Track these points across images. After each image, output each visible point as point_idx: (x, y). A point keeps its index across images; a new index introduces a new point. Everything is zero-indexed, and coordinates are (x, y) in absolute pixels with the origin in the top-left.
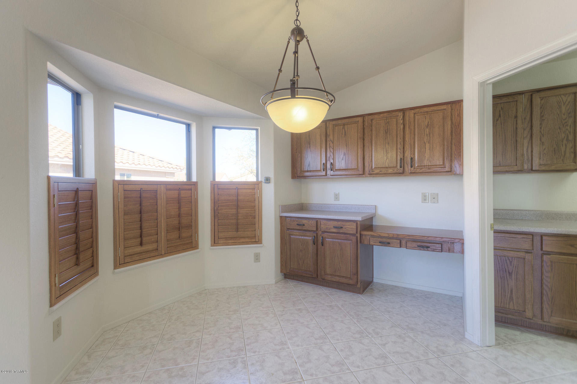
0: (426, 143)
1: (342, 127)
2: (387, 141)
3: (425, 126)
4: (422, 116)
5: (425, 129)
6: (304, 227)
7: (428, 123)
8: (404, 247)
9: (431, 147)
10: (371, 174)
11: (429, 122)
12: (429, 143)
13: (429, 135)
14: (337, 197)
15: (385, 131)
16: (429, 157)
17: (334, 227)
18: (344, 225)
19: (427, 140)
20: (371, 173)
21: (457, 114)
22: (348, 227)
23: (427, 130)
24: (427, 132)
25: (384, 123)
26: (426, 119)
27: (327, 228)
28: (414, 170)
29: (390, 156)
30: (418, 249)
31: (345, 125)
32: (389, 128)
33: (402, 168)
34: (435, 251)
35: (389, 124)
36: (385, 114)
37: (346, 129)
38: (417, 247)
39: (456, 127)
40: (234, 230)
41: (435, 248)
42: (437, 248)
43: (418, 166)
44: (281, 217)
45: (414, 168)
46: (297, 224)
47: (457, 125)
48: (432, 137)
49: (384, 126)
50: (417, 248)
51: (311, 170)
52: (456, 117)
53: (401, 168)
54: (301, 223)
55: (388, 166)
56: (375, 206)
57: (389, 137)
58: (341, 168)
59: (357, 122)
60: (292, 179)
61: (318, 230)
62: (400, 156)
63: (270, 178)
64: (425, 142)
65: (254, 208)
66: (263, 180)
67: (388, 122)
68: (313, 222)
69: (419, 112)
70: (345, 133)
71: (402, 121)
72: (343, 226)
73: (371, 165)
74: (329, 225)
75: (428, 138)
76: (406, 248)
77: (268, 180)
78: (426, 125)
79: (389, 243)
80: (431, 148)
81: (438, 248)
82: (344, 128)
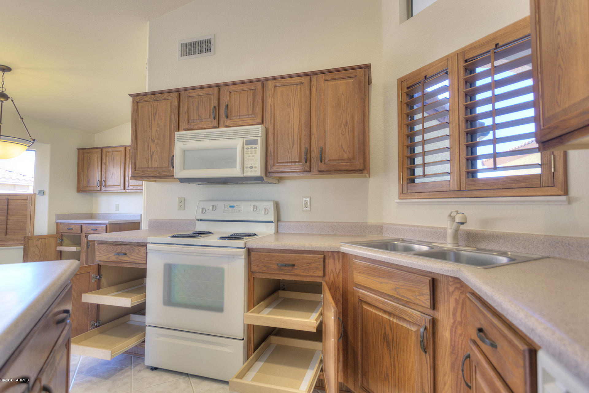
6: (72, 230)
17: (91, 229)
22: (100, 229)
40: (2, 234)
44: (57, 223)
46: (67, 229)
54: (70, 228)
60: (77, 192)
61: (82, 232)
63: (44, 191)
65: (25, 216)
66: (37, 193)
68: (79, 226)
77: (42, 193)
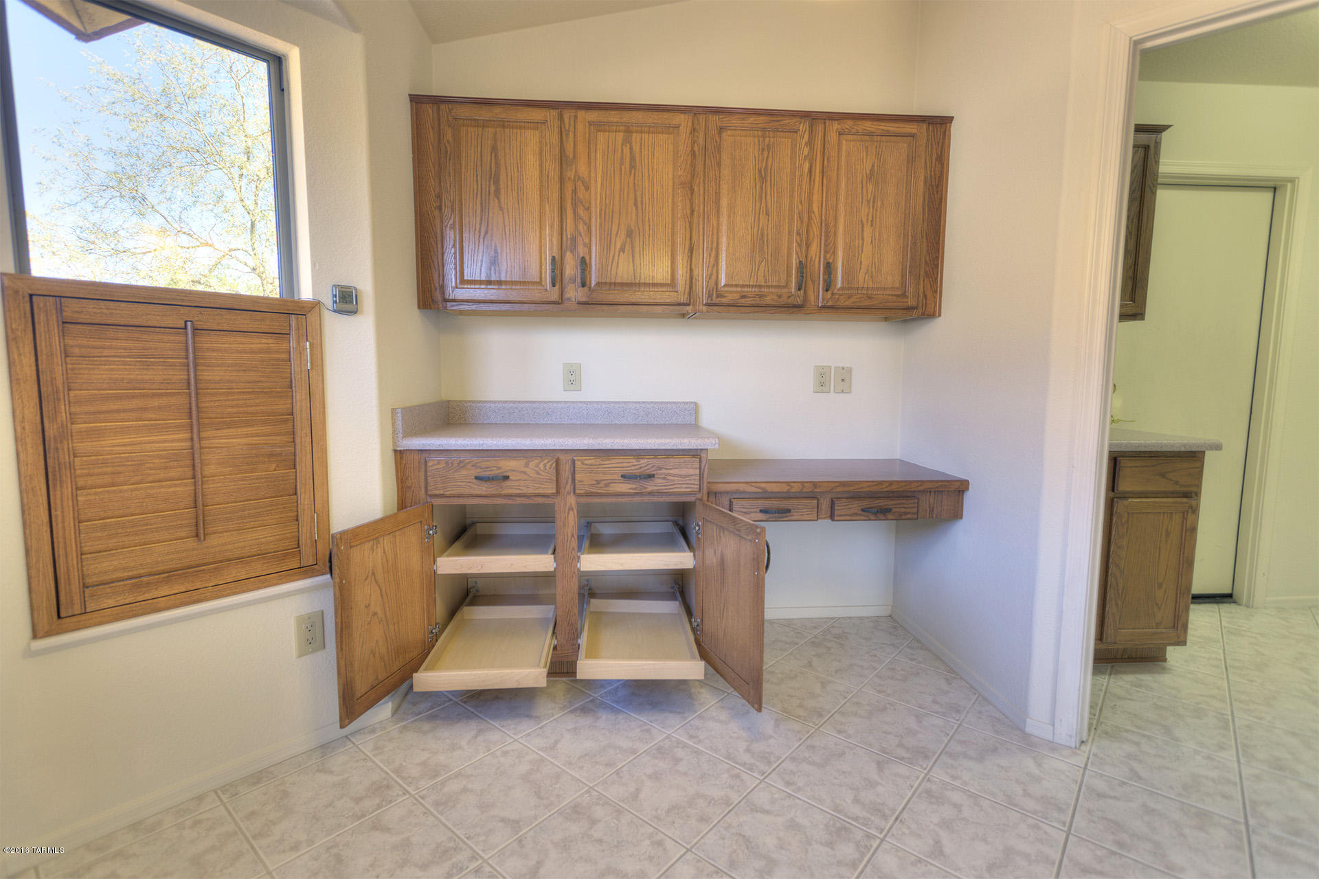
0: (865, 224)
1: (620, 136)
2: (763, 205)
3: (865, 176)
4: (858, 143)
5: (864, 182)
6: (508, 483)
7: (873, 166)
8: (825, 518)
9: (877, 238)
10: (715, 305)
11: (876, 164)
12: (872, 225)
13: (874, 202)
14: (573, 376)
15: (760, 171)
16: (870, 265)
17: (622, 476)
18: (660, 469)
19: (868, 216)
20: (715, 300)
21: (937, 154)
22: (671, 472)
23: (870, 187)
24: (869, 195)
25: (757, 147)
26: (867, 152)
27: (596, 481)
28: (831, 298)
29: (770, 252)
30: (862, 518)
31: (632, 132)
32: (769, 164)
33: (802, 292)
34: (903, 517)
35: (771, 153)
36: (762, 118)
37: (636, 148)
38: (861, 512)
39: (933, 189)
40: (184, 534)
41: (903, 510)
42: (907, 510)
43: (842, 288)
44: (399, 454)
45: (833, 294)
46: (477, 478)
47: (933, 183)
48: (879, 210)
49: (757, 157)
50: (860, 515)
51: (503, 279)
52: (934, 161)
53: (799, 290)
54: (495, 472)
55: (763, 284)
56: (695, 403)
57: (769, 192)
58: (619, 280)
59: (672, 129)
60: (419, 308)
61: (562, 491)
62: (797, 253)
63: (356, 289)
64: (862, 221)
65: (286, 421)
66: (327, 300)
67: (768, 146)
68: (545, 465)
69: (853, 131)
70: (633, 158)
71: (806, 151)
72: (654, 472)
73: (714, 275)
74: (604, 473)
75: (871, 208)
76: (832, 517)
77: (347, 300)
78: (868, 172)
79: (789, 511)
80: (877, 241)
81: (910, 510)
82: (627, 141)
